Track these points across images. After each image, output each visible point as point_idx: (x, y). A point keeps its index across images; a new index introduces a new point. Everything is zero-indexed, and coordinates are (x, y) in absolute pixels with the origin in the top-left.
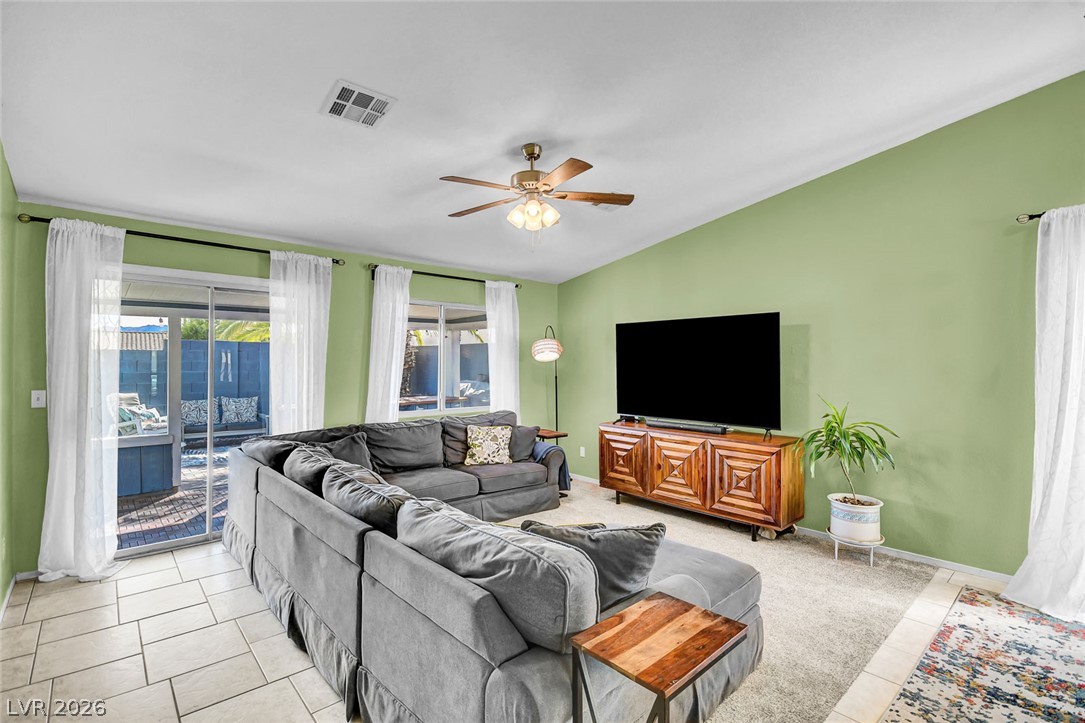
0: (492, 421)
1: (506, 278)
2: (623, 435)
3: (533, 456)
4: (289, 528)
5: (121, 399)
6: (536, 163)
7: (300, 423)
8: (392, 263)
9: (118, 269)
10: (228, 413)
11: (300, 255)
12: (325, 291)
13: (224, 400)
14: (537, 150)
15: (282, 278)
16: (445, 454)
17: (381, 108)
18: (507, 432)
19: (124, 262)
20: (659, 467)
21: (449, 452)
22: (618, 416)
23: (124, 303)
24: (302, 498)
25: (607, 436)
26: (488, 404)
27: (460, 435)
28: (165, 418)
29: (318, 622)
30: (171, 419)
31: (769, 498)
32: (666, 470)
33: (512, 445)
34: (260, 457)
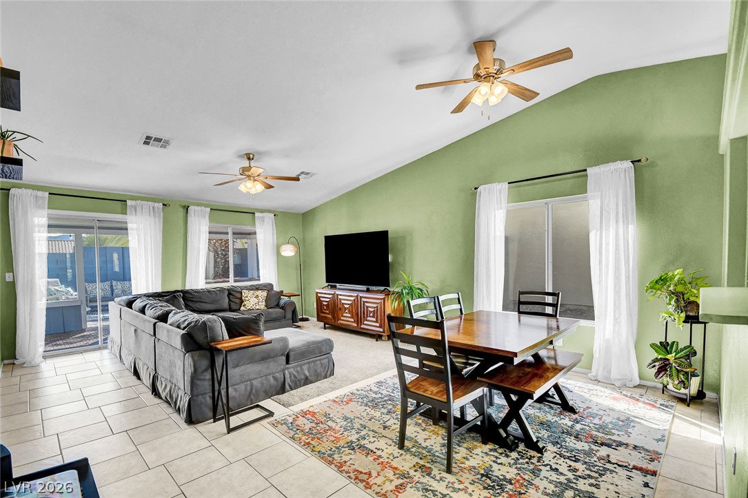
0: (257, 288)
1: (269, 211)
2: (325, 294)
3: (278, 305)
4: (133, 329)
5: (48, 282)
6: (252, 162)
7: (147, 288)
8: (199, 205)
9: (46, 212)
10: (117, 291)
11: (144, 202)
12: (159, 220)
13: (114, 283)
14: (251, 156)
15: (134, 213)
16: (230, 305)
17: (167, 142)
18: (265, 294)
19: (48, 208)
20: (340, 309)
21: (232, 303)
22: (327, 284)
23: (49, 226)
24: (137, 316)
25: (319, 295)
26: (259, 280)
27: (238, 295)
28: (76, 293)
29: (144, 364)
30: (79, 293)
31: (381, 320)
32: (343, 309)
33: (267, 300)
34: (122, 303)
